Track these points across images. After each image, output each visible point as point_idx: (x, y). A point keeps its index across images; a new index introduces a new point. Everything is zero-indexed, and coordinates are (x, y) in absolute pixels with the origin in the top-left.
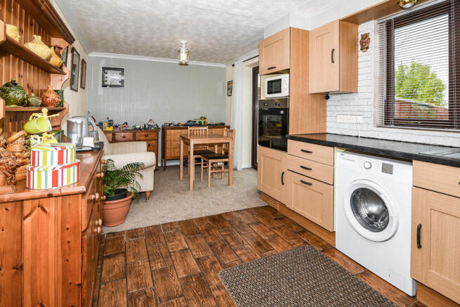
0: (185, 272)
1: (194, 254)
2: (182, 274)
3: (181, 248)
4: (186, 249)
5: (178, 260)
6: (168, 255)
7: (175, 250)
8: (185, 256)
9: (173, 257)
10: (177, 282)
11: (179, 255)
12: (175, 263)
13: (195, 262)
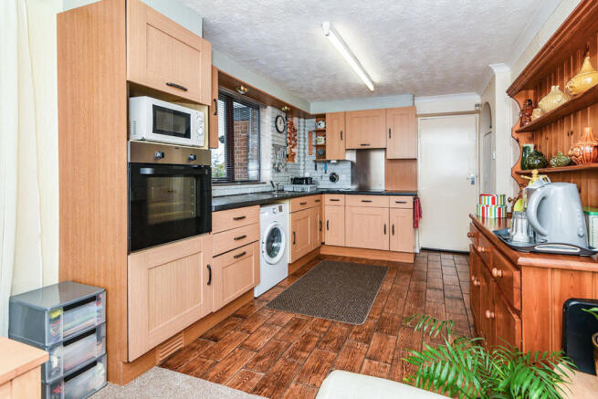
0: (388, 339)
1: (365, 349)
2: (392, 339)
3: (374, 362)
4: (370, 358)
5: (387, 351)
6: (395, 363)
7: (382, 364)
8: (376, 352)
9: (391, 357)
10: (400, 334)
11: (383, 356)
12: (392, 350)
13: (372, 343)
